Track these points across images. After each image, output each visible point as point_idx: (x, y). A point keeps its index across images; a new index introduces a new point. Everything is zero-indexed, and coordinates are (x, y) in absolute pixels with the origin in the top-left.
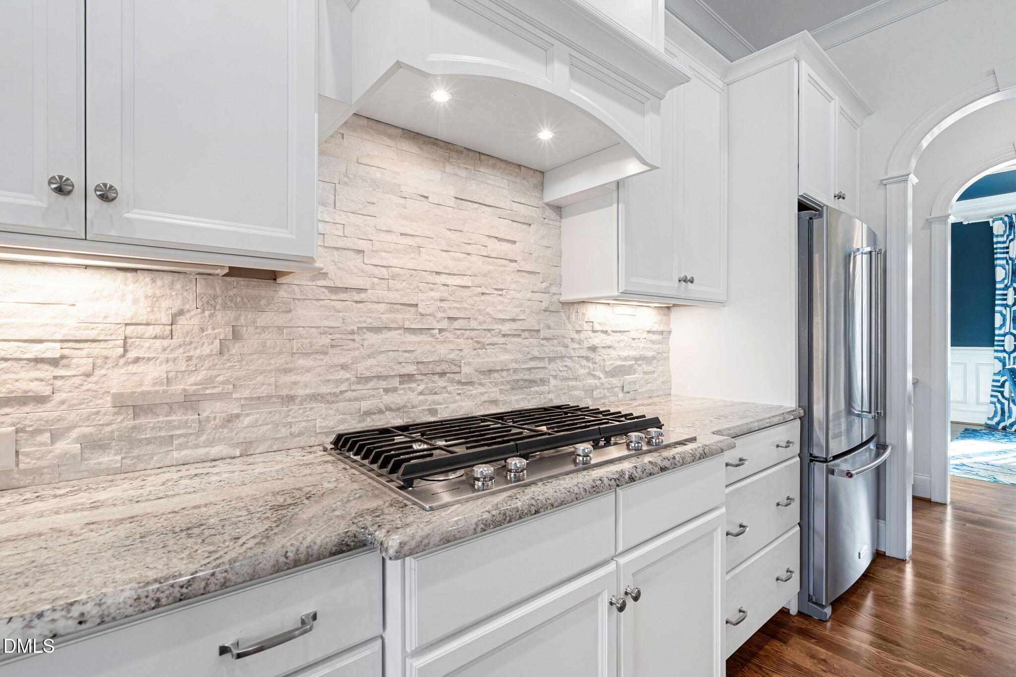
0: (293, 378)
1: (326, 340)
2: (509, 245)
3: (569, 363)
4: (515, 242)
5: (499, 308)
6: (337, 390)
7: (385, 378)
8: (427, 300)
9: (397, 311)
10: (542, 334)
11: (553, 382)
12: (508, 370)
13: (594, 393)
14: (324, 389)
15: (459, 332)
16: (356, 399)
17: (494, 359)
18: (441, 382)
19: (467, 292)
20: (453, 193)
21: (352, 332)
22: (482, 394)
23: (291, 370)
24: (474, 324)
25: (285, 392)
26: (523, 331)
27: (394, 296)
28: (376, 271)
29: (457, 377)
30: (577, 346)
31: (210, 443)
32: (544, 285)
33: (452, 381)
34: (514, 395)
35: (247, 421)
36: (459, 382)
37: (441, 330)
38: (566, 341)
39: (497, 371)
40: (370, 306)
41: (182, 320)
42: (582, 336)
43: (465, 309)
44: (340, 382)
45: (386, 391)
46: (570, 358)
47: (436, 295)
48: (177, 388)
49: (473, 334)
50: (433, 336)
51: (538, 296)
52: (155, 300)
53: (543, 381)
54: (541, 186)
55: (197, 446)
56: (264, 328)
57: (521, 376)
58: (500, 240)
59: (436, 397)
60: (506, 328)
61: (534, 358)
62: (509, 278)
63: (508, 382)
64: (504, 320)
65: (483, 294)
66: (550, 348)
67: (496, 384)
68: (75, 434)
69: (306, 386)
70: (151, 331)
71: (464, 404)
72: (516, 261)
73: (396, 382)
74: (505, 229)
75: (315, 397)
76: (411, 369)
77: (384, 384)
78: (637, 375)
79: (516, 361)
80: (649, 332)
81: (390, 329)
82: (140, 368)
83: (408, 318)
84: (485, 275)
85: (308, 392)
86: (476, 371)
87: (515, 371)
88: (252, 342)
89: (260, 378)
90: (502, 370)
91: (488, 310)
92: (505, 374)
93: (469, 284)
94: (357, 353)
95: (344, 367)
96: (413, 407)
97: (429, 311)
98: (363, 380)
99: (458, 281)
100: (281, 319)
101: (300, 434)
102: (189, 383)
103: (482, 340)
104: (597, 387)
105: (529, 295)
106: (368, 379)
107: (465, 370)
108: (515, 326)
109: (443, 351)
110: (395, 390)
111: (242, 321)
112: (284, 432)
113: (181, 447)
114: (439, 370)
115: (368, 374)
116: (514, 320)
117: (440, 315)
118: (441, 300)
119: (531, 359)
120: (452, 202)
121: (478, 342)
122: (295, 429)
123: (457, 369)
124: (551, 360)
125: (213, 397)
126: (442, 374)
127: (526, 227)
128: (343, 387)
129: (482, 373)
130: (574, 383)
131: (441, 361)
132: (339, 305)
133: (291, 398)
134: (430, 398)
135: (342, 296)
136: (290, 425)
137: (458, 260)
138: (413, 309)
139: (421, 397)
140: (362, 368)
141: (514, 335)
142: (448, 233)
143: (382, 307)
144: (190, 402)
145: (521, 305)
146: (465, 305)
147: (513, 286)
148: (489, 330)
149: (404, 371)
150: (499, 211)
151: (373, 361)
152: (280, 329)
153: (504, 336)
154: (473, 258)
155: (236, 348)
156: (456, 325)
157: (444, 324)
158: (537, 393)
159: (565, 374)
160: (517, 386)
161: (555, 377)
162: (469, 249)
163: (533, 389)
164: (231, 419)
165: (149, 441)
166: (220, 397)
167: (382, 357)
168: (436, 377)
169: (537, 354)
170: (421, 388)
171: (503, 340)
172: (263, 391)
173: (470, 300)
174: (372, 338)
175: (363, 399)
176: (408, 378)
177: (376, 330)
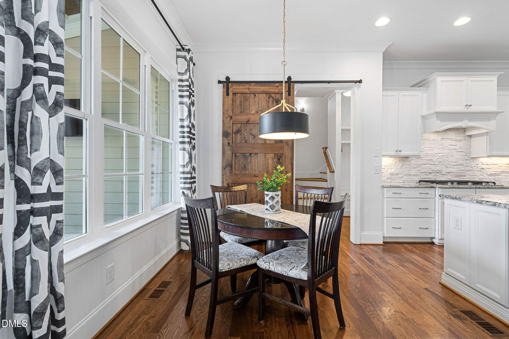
1: (416, 166)
2: (455, 146)
3: (473, 172)
4: (456, 145)
5: (452, 160)
7: (426, 173)
8: (435, 159)
9: (428, 161)
10: (464, 165)
14: (416, 174)
15: (442, 165)
16: (420, 176)
17: (450, 170)
18: (437, 174)
19: (443, 157)
21: (420, 165)
22: (447, 177)
23: (410, 171)
24: (445, 163)
26: (459, 164)
27: (427, 158)
28: (424, 154)
29: (441, 173)
30: (476, 168)
31: (400, 180)
32: (465, 154)
33: (439, 174)
35: (404, 178)
36: (442, 174)
38: (472, 167)
39: (451, 173)
40: (424, 160)
41: (396, 163)
42: (478, 165)
43: (443, 160)
45: (426, 175)
46: (474, 171)
47: (437, 158)
48: (396, 172)
49: (445, 165)
50: (436, 165)
51: (464, 157)
52: (394, 160)
53: (465, 176)
54: (465, 132)
55: (398, 180)
56: (406, 164)
57: (458, 174)
58: (452, 145)
60: (454, 164)
61: (462, 170)
62: (454, 153)
63: (454, 175)
64: (453, 162)
65: (448, 157)
66: (467, 168)
67: (451, 175)
68: (386, 177)
69: (412, 173)
70: (393, 165)
71: (443, 179)
72: (457, 149)
73: (428, 174)
74: (453, 143)
75: (414, 175)
76: (431, 171)
77: (426, 174)
79: (456, 171)
80: (507, 164)
81: (427, 164)
82: (392, 169)
83: (431, 162)
84: (448, 153)
86: (446, 172)
87: (456, 173)
88: (405, 166)
89: (406, 172)
91: (449, 160)
92: (453, 173)
93: (444, 155)
94: (421, 168)
95: (418, 170)
97: (435, 161)
98: (422, 173)
99: (441, 155)
100: (409, 163)
101: (411, 181)
102: (397, 172)
103: (447, 166)
105: (461, 156)
106: (423, 173)
107: (443, 172)
109: (438, 168)
110: (428, 175)
111: (404, 163)
112: (409, 180)
113: (396, 180)
114: (437, 172)
115: (423, 172)
116: (456, 162)
117: (437, 161)
118: (438, 159)
119: (461, 171)
120: (440, 140)
122: (411, 180)
123: (441, 172)
124: (467, 171)
125: (400, 174)
126: (438, 173)
127: (460, 141)
128: (418, 174)
129: (447, 173)
130: (475, 177)
131: (438, 170)
132: (418, 160)
133: (410, 175)
134: (435, 177)
135: (419, 159)
136: (410, 179)
137: (442, 151)
140: (422, 171)
141: (456, 165)
142: (439, 146)
143: (426, 160)
144: (397, 174)
145: (458, 159)
147: (456, 155)
148: (449, 164)
149: (429, 172)
150: (452, 140)
151: (423, 170)
152: (409, 164)
153: (453, 165)
154: (445, 150)
155: (403, 167)
156: (441, 163)
157: (438, 163)
158: (463, 178)
159: (472, 174)
160: (456, 176)
161: (469, 175)
162: (444, 148)
164: (402, 177)
165: (393, 179)
166: (401, 174)
167: (425, 169)
168: (436, 173)
169: (463, 169)
170: (433, 175)
171: (453, 166)
172: (407, 173)
173: (444, 158)
174: (423, 166)
175: (422, 176)
176: (431, 173)
177: (424, 164)
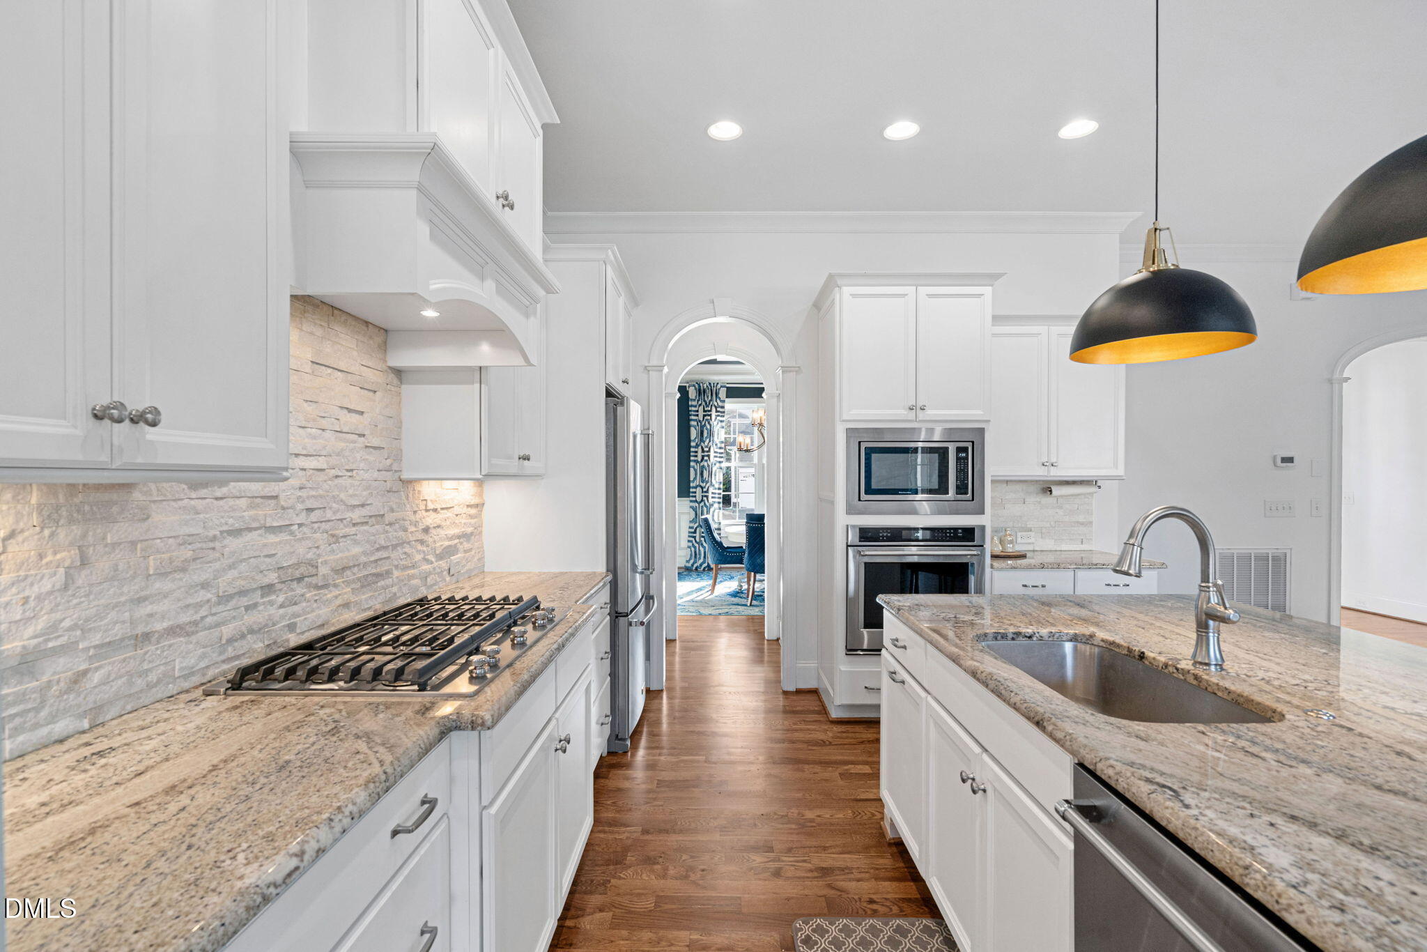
0: (148, 608)
2: (358, 417)
3: (407, 549)
4: (362, 413)
5: (351, 492)
6: (197, 617)
7: (244, 592)
9: (258, 505)
10: (387, 519)
11: (396, 573)
12: (359, 565)
13: (428, 579)
14: (185, 618)
15: (316, 526)
16: (218, 625)
17: (347, 554)
18: (299, 589)
19: (322, 476)
20: (309, 356)
21: (214, 538)
22: (336, 597)
23: (145, 599)
24: (329, 515)
25: (140, 629)
26: (371, 517)
29: (314, 580)
31: (55, 717)
32: (389, 462)
33: (309, 586)
34: (363, 594)
35: (96, 677)
36: (315, 588)
37: (300, 525)
38: (404, 524)
39: (349, 568)
40: (231, 502)
43: (321, 497)
44: (199, 606)
45: (247, 608)
46: (409, 543)
49: (323, 526)
50: (292, 533)
51: (383, 475)
54: (384, 347)
55: (35, 726)
56: (114, 545)
58: (350, 410)
59: (295, 608)
60: (356, 515)
61: (380, 548)
62: (358, 456)
63: (359, 579)
64: (354, 506)
65: (337, 477)
67: (348, 583)
69: (162, 618)
71: (321, 612)
72: (364, 435)
73: (257, 597)
74: (355, 398)
75: (172, 631)
76: (272, 577)
77: (245, 601)
78: (459, 555)
80: (468, 506)
81: (250, 529)
84: (337, 454)
85: (165, 625)
86: (331, 570)
87: (365, 565)
88: (102, 566)
89: (113, 615)
90: (354, 566)
91: (342, 496)
92: (356, 569)
93: (325, 466)
94: (217, 565)
95: (205, 585)
96: (274, 625)
98: (224, 599)
99: (312, 463)
100: (134, 531)
101: (159, 681)
102: (26, 636)
103: (337, 532)
104: (430, 573)
105: (376, 474)
106: (230, 597)
108: (365, 511)
109: (301, 550)
110: (256, 607)
111: (90, 539)
112: (140, 683)
114: (297, 574)
115: (231, 591)
116: (363, 505)
119: (378, 550)
120: (308, 367)
121: (333, 536)
122: (153, 677)
123: (313, 571)
124: (395, 547)
125: (56, 652)
126: (301, 579)
127: (371, 394)
128: (203, 612)
129: (337, 571)
131: (300, 563)
132: (197, 505)
133: (147, 636)
134: (289, 610)
135: (203, 492)
136: (146, 673)
137: (314, 438)
138: (272, 502)
139: (282, 611)
140: (227, 582)
141: (365, 523)
142: (305, 405)
143: (243, 503)
145: (367, 487)
146: (321, 492)
147: (362, 465)
148: (341, 520)
149: (263, 581)
150: (349, 377)
151: (233, 574)
152: (133, 544)
153: (354, 525)
154: (328, 434)
155: (85, 577)
156: (314, 516)
157: (302, 518)
159: (403, 563)
160: (367, 582)
161: (397, 567)
162: (324, 423)
163: (379, 584)
164: (78, 678)
166: (66, 650)
167: (243, 567)
168: (294, 585)
170: (281, 599)
171: (354, 530)
172: (118, 631)
173: (326, 486)
174: (233, 544)
175: (223, 623)
176: (268, 589)
177: (236, 533)
